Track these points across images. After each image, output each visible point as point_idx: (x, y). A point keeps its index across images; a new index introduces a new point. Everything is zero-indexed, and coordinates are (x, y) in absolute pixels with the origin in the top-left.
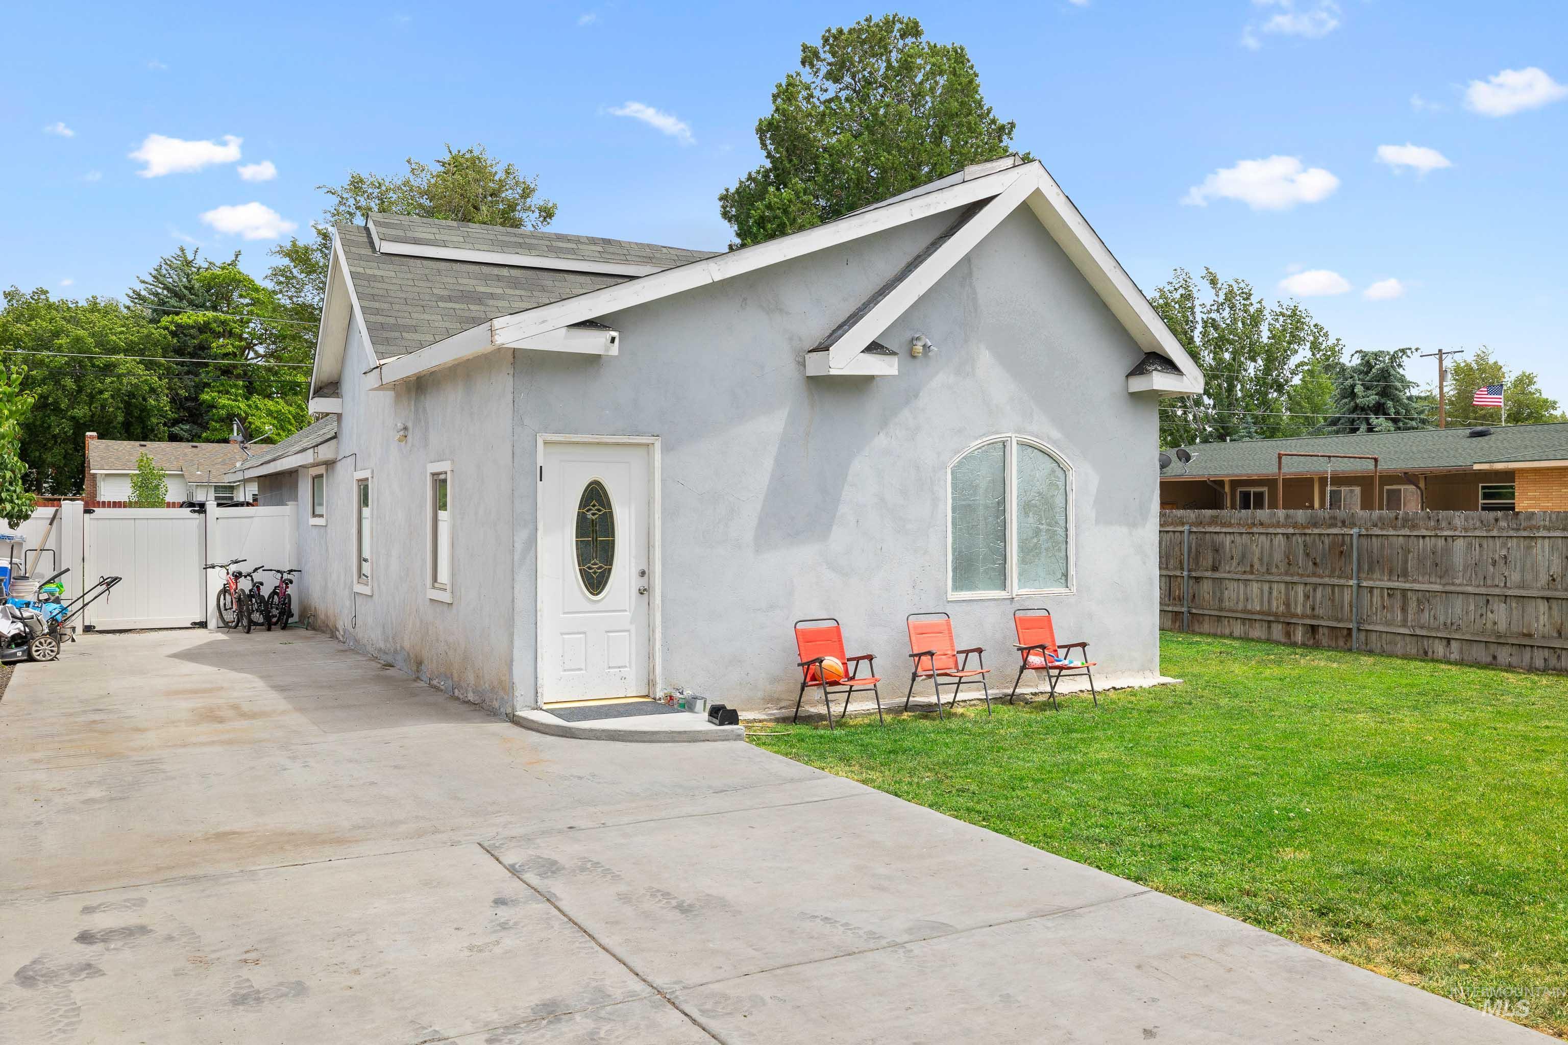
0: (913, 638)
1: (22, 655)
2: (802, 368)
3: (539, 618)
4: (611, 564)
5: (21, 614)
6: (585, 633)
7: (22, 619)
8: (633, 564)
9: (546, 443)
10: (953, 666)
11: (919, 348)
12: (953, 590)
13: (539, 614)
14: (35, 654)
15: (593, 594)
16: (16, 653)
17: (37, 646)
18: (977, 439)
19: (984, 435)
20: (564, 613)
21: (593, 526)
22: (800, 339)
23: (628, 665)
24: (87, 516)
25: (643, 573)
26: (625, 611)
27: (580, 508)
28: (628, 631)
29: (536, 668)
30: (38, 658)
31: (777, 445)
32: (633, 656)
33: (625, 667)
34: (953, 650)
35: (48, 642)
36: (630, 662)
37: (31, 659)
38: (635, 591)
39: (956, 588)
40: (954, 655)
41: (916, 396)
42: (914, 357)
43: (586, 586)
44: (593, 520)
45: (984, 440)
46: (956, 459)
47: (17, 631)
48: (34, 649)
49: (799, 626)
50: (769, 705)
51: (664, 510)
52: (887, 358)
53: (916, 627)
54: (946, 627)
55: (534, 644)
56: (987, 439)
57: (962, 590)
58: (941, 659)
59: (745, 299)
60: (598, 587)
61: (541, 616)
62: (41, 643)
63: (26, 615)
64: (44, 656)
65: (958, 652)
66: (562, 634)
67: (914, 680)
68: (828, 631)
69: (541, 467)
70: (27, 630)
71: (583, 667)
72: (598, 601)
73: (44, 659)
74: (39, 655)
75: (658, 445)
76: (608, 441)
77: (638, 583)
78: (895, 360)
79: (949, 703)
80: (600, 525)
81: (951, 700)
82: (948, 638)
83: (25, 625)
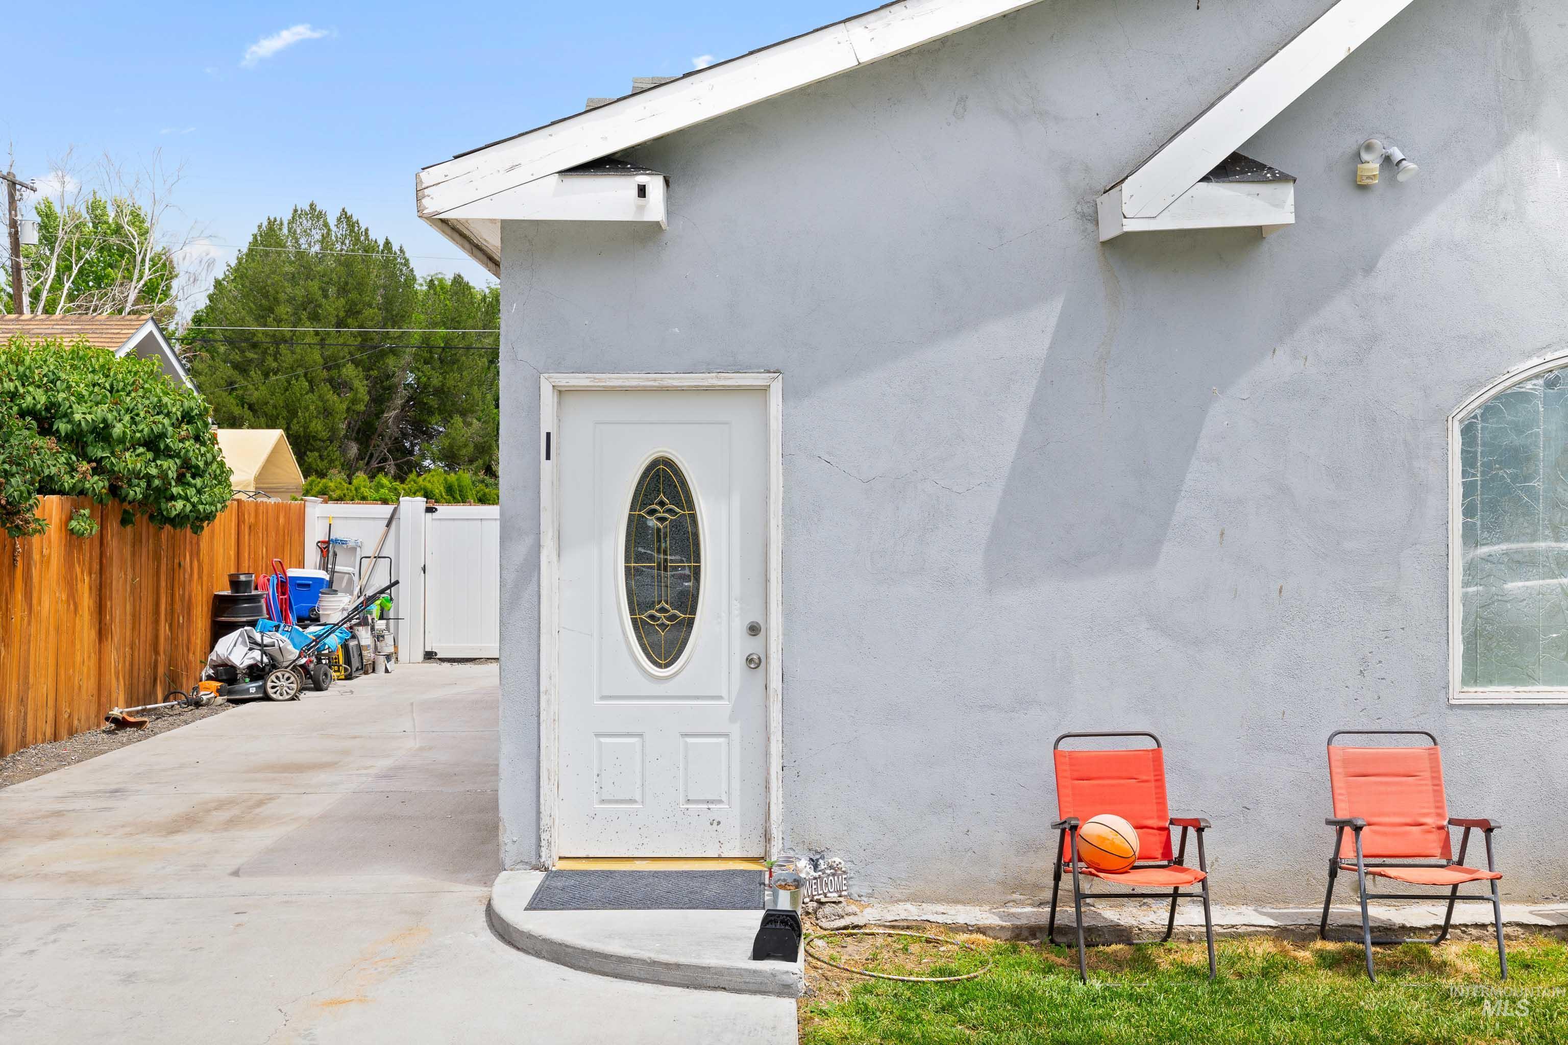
0: (1339, 783)
1: (256, 692)
2: (1090, 227)
3: (543, 704)
4: (693, 611)
5: (262, 639)
6: (640, 735)
7: (262, 646)
8: (736, 612)
9: (561, 392)
10: (1438, 852)
11: (1372, 166)
12: (1464, 682)
13: (543, 698)
14: (270, 691)
15: (659, 666)
16: (248, 689)
17: (273, 682)
18: (1529, 357)
19: (1549, 346)
20: (603, 698)
21: (659, 541)
22: (1087, 169)
23: (724, 798)
24: (429, 515)
25: (754, 630)
26: (720, 698)
27: (632, 508)
28: (726, 735)
29: (538, 796)
30: (274, 696)
31: (1035, 382)
32: (736, 784)
33: (720, 802)
34: (1440, 816)
35: (286, 676)
36: (729, 793)
37: (267, 698)
38: (739, 661)
39: (1471, 676)
40: (1441, 828)
41: (1369, 269)
42: (1363, 188)
43: (644, 649)
44: (659, 530)
45: (1548, 358)
46: (1474, 402)
47: (252, 662)
48: (269, 684)
49: (1064, 746)
50: (1016, 896)
51: (789, 512)
52: (1265, 190)
53: (1348, 761)
54: (1426, 764)
55: (535, 751)
56: (1558, 354)
57: (1491, 682)
58: (1406, 834)
59: (963, 100)
60: (668, 654)
61: (548, 701)
62: (277, 678)
63: (267, 641)
64: (281, 695)
65: (1451, 822)
66: (598, 735)
67: (1333, 874)
68: (1135, 758)
69: (548, 435)
70: (265, 660)
71: (638, 797)
72: (667, 678)
73: (281, 698)
74: (275, 693)
75: (776, 388)
76: (676, 383)
77: (742, 646)
78: (1288, 192)
79: (1435, 927)
80: (672, 538)
81: (1442, 922)
82: (1430, 788)
83: (264, 653)
